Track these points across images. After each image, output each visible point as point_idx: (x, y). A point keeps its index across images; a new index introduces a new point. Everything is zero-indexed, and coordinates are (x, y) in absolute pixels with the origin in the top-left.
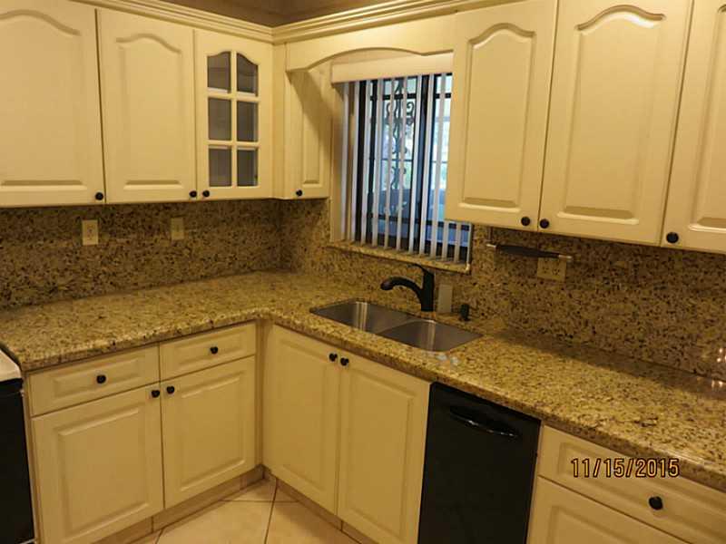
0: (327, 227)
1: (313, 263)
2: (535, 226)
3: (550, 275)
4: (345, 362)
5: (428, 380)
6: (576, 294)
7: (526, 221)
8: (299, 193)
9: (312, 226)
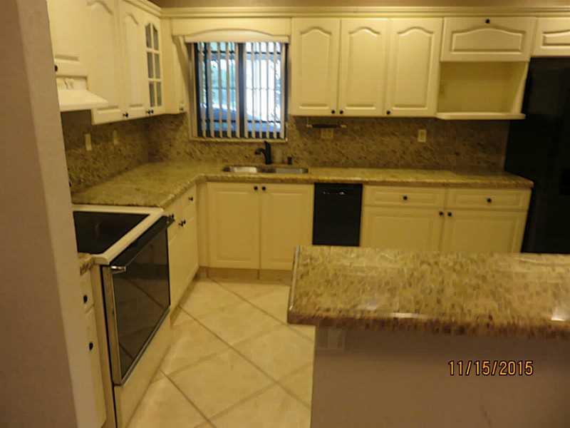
0: (186, 129)
1: (178, 153)
2: (337, 114)
3: (327, 137)
4: (264, 189)
5: (311, 183)
6: (339, 144)
7: (333, 112)
8: (182, 109)
9: (176, 130)
